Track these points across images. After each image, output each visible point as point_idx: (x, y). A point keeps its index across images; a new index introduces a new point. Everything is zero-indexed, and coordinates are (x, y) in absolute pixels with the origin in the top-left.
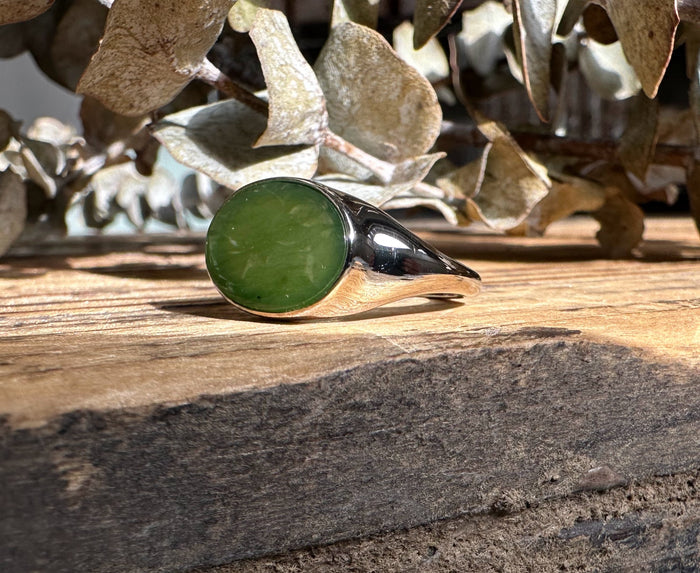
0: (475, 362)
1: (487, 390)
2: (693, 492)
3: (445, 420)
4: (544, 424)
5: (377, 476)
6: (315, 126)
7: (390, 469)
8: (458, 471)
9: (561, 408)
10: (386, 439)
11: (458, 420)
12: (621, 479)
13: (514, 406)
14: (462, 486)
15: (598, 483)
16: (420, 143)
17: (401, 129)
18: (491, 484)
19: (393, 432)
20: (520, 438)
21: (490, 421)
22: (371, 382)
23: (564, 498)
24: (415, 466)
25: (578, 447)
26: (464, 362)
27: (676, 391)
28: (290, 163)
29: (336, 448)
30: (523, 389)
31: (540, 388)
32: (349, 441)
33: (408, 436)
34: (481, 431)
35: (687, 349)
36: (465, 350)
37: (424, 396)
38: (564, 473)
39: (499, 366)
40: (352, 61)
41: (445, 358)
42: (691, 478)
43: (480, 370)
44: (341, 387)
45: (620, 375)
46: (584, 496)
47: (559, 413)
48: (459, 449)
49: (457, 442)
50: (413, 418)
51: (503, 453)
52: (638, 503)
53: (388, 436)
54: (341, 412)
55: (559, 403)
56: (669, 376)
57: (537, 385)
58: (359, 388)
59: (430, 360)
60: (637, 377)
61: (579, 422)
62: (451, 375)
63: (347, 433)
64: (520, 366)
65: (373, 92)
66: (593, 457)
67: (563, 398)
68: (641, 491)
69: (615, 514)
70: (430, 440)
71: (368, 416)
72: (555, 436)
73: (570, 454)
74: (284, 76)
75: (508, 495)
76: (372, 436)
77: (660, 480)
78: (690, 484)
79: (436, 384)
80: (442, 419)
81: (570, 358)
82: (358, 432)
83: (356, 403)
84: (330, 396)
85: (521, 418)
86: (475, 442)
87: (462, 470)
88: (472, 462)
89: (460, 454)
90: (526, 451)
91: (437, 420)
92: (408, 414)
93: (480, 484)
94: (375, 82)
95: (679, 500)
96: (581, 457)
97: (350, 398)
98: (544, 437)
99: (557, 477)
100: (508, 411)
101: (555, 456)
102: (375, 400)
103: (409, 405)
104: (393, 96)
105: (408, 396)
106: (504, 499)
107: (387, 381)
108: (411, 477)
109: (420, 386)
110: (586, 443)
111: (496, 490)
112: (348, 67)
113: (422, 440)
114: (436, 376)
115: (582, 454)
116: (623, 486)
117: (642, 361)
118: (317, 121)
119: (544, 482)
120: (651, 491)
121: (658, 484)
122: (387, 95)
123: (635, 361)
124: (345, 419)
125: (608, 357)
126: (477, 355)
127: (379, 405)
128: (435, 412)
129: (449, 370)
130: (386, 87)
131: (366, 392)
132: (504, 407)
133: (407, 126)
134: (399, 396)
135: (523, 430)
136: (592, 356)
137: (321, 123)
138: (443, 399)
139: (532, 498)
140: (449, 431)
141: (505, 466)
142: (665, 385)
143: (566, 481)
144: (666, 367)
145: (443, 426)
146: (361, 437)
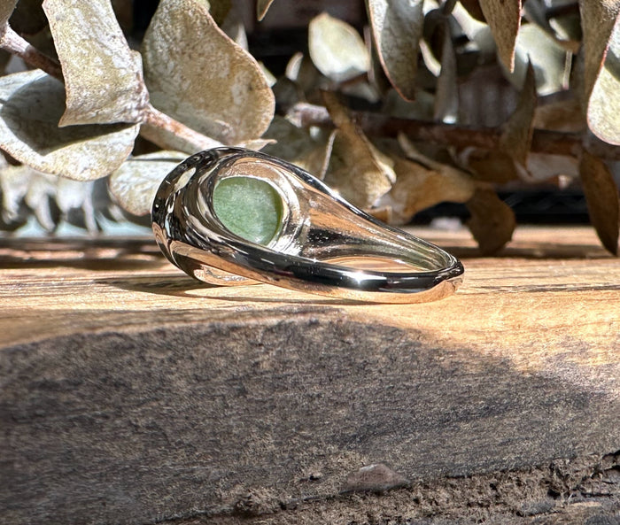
0: (200, 338)
1: (220, 372)
2: (497, 497)
3: (167, 405)
4: (297, 413)
5: (80, 467)
7: (97, 459)
8: (188, 465)
9: (319, 396)
10: (89, 425)
11: (184, 406)
12: (402, 479)
13: (257, 392)
14: (195, 481)
15: (372, 483)
16: (255, 126)
17: (234, 109)
18: (233, 481)
19: (97, 416)
20: (268, 429)
21: (227, 407)
22: (64, 357)
23: (330, 499)
24: (130, 457)
25: (343, 442)
26: (187, 339)
27: (467, 381)
29: (22, 433)
30: (267, 372)
31: (290, 372)
32: (40, 427)
33: (118, 422)
34: (216, 419)
35: (478, 333)
36: (189, 325)
37: (137, 376)
38: (328, 471)
39: (233, 344)
41: (162, 333)
42: (493, 480)
43: (211, 349)
44: (23, 362)
45: (393, 360)
46: (357, 497)
47: (316, 402)
48: (188, 438)
49: (184, 431)
50: (123, 401)
51: (246, 445)
52: (429, 508)
53: (92, 421)
54: (26, 391)
55: (316, 390)
56: (457, 363)
57: (285, 368)
58: (49, 365)
59: (141, 335)
60: (415, 363)
61: (342, 412)
62: (170, 353)
63: (37, 416)
64: (261, 345)
65: (202, 69)
66: (364, 453)
67: (320, 383)
68: (430, 494)
69: (399, 520)
70: (148, 428)
71: (64, 398)
72: (312, 427)
73: (334, 448)
75: (255, 494)
76: (71, 420)
77: (454, 482)
78: (494, 487)
79: (151, 363)
80: (162, 403)
81: (326, 339)
82: (52, 415)
83: (46, 381)
84: (10, 372)
85: (267, 405)
86: (208, 431)
87: (194, 464)
88: (205, 455)
89: (190, 445)
90: (276, 444)
91: (155, 404)
92: (116, 396)
93: (218, 480)
95: (481, 505)
96: (348, 453)
97: (37, 375)
98: (299, 429)
99: (318, 475)
100: (249, 396)
101: (315, 450)
102: (72, 379)
103: (117, 385)
104: (223, 75)
105: (115, 376)
106: (249, 498)
107: (85, 357)
108: (126, 469)
109: (131, 365)
110: (355, 437)
111: (239, 487)
112: (175, 39)
113: (137, 427)
114: (149, 354)
115: (349, 449)
116: (406, 488)
117: (420, 345)
118: (134, 99)
119: (302, 481)
120: (443, 494)
121: (452, 486)
122: (217, 73)
123: (412, 344)
124: (33, 399)
125: (376, 339)
126: (203, 331)
127: (77, 385)
128: (153, 395)
129: (169, 347)
130: (215, 65)
131: (59, 370)
132: (243, 392)
133: (240, 106)
134: (103, 376)
135: (270, 419)
136: (355, 337)
138: (162, 380)
139: (288, 498)
140: (172, 418)
141: (249, 459)
142: (453, 373)
143: (331, 479)
144: (452, 353)
145: (165, 412)
146: (55, 421)
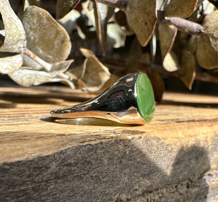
0: (112, 145)
1: (116, 156)
2: (177, 190)
3: (101, 169)
4: (134, 168)
5: (76, 193)
6: (22, 46)
7: (80, 190)
8: (105, 189)
9: (140, 162)
10: (80, 178)
11: (106, 168)
12: (157, 187)
13: (124, 161)
14: (106, 194)
15: (150, 189)
16: (62, 56)
17: (54, 50)
18: (116, 193)
19: (82, 174)
20: (126, 174)
21: (117, 168)
22: (74, 154)
23: (139, 196)
24: (90, 188)
25: (144, 176)
26: (108, 145)
27: (174, 154)
28: (11, 60)
29: (60, 183)
30: (128, 155)
32: (66, 180)
33: (87, 176)
34: (113, 172)
35: (178, 138)
36: (108, 140)
37: (94, 159)
38: (140, 186)
39: (120, 146)
40: (35, 21)
41: (101, 143)
42: (176, 185)
43: (114, 148)
44: (63, 157)
45: (158, 148)
46: (145, 194)
47: (138, 164)
48: (106, 179)
49: (105, 177)
50: (90, 168)
51: (120, 180)
52: (160, 195)
53: (80, 176)
54: (62, 167)
55: (139, 159)
56: (172, 148)
57: (132, 153)
58: (70, 157)
59: (96, 144)
60: (163, 149)
61: (145, 167)
62: (104, 150)
63: (65, 176)
64: (127, 146)
65: (44, 35)
66: (149, 179)
67: (140, 158)
68: (162, 190)
69: (154, 200)
70: (96, 177)
71: (73, 168)
72: (137, 172)
73: (141, 179)
74: (10, 22)
75: (122, 197)
76: (74, 176)
77: (168, 186)
78: (176, 187)
79: (98, 154)
80: (100, 168)
81: (143, 142)
82: (69, 175)
83: (69, 163)
84: (58, 161)
85: (127, 166)
86: (111, 176)
87: (106, 188)
88: (110, 184)
89: (106, 182)
90: (128, 179)
91: (98, 168)
92: (88, 167)
93: (112, 193)
94: (44, 31)
95: (172, 193)
96: (145, 180)
97: (66, 161)
98: (134, 173)
99: (138, 188)
100: (122, 163)
101: (137, 180)
102: (76, 161)
103: (88, 163)
104: (52, 37)
105: (88, 159)
106: (121, 198)
107: (80, 153)
108: (88, 192)
109: (92, 155)
110: (147, 174)
111: (118, 195)
112: (33, 24)
113: (93, 177)
114: (99, 151)
115: (145, 178)
116: (157, 189)
117: (164, 143)
119: (133, 190)
120: (165, 190)
121: (167, 188)
122: (50, 36)
123: (163, 143)
124: (64, 170)
125: (154, 142)
126: (113, 142)
127: (77, 164)
128: (98, 166)
129: (102, 148)
130: (49, 33)
131: (73, 158)
132: (121, 162)
133: (57, 49)
134: (85, 160)
135: (127, 171)
136: (150, 141)
137: (24, 45)
138: (100, 160)
139: (129, 197)
140: (102, 173)
141: (121, 185)
142: (171, 152)
143: (140, 189)
144: (171, 145)
145: (100, 171)
146: (70, 177)
